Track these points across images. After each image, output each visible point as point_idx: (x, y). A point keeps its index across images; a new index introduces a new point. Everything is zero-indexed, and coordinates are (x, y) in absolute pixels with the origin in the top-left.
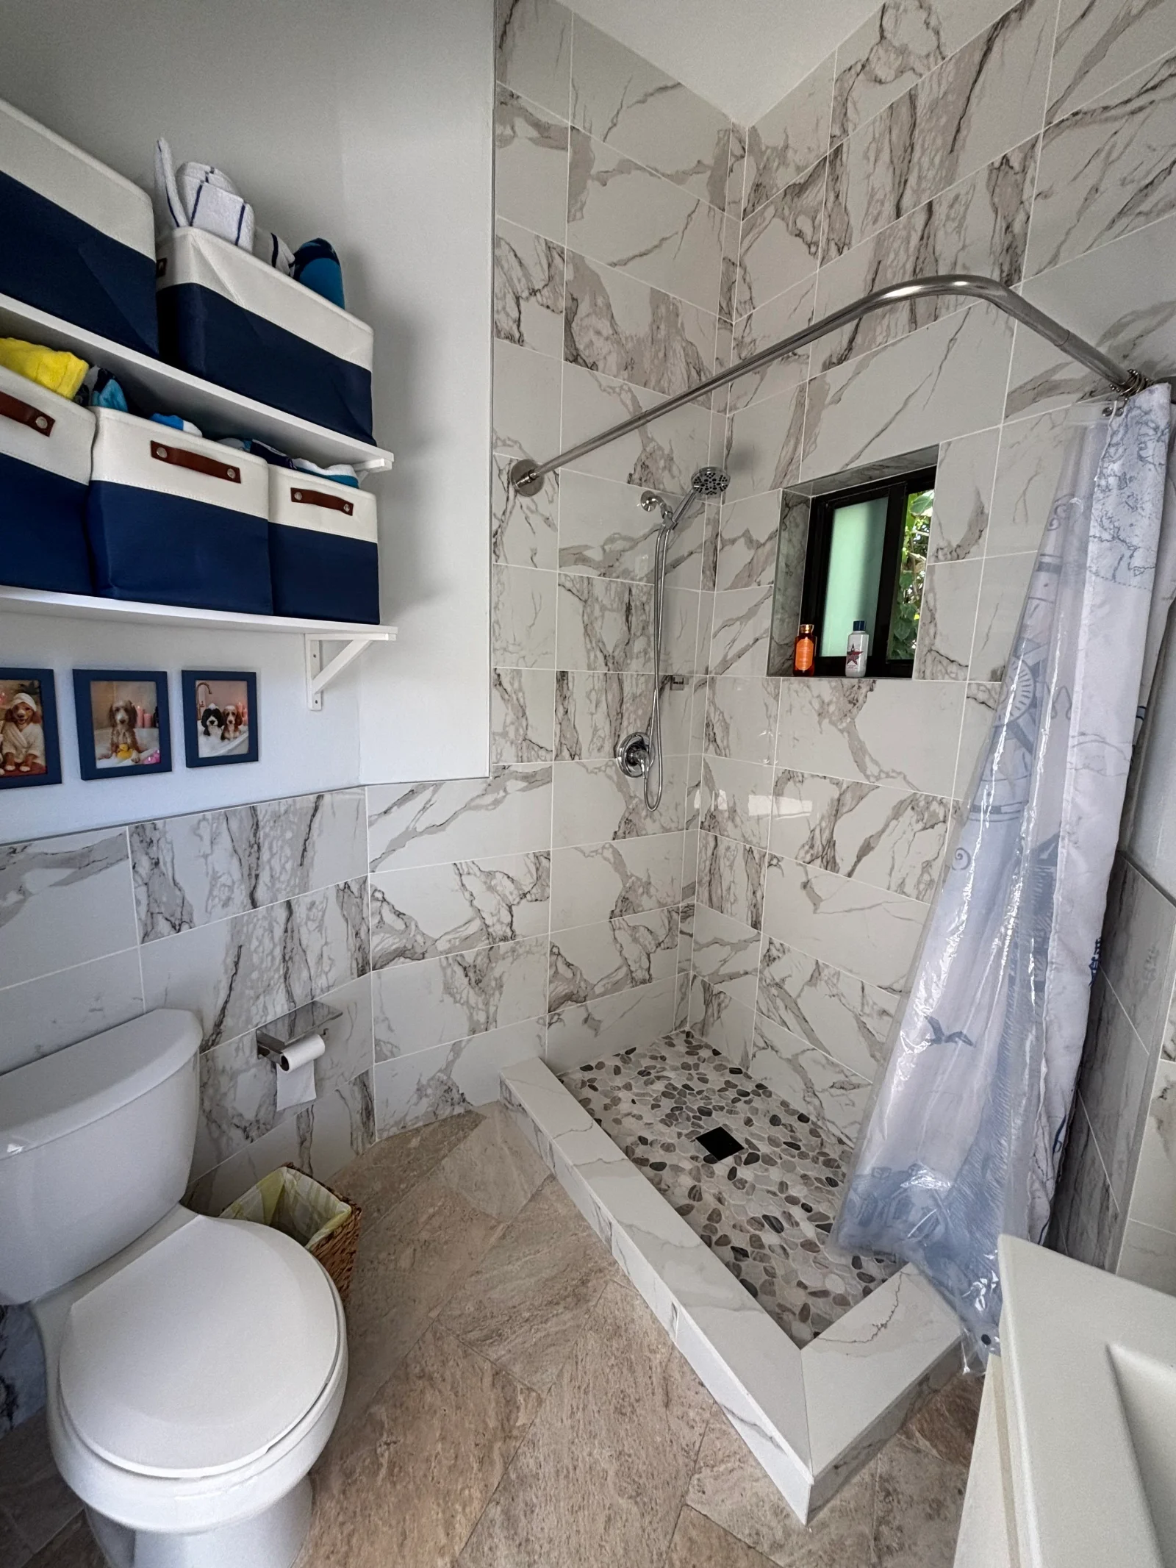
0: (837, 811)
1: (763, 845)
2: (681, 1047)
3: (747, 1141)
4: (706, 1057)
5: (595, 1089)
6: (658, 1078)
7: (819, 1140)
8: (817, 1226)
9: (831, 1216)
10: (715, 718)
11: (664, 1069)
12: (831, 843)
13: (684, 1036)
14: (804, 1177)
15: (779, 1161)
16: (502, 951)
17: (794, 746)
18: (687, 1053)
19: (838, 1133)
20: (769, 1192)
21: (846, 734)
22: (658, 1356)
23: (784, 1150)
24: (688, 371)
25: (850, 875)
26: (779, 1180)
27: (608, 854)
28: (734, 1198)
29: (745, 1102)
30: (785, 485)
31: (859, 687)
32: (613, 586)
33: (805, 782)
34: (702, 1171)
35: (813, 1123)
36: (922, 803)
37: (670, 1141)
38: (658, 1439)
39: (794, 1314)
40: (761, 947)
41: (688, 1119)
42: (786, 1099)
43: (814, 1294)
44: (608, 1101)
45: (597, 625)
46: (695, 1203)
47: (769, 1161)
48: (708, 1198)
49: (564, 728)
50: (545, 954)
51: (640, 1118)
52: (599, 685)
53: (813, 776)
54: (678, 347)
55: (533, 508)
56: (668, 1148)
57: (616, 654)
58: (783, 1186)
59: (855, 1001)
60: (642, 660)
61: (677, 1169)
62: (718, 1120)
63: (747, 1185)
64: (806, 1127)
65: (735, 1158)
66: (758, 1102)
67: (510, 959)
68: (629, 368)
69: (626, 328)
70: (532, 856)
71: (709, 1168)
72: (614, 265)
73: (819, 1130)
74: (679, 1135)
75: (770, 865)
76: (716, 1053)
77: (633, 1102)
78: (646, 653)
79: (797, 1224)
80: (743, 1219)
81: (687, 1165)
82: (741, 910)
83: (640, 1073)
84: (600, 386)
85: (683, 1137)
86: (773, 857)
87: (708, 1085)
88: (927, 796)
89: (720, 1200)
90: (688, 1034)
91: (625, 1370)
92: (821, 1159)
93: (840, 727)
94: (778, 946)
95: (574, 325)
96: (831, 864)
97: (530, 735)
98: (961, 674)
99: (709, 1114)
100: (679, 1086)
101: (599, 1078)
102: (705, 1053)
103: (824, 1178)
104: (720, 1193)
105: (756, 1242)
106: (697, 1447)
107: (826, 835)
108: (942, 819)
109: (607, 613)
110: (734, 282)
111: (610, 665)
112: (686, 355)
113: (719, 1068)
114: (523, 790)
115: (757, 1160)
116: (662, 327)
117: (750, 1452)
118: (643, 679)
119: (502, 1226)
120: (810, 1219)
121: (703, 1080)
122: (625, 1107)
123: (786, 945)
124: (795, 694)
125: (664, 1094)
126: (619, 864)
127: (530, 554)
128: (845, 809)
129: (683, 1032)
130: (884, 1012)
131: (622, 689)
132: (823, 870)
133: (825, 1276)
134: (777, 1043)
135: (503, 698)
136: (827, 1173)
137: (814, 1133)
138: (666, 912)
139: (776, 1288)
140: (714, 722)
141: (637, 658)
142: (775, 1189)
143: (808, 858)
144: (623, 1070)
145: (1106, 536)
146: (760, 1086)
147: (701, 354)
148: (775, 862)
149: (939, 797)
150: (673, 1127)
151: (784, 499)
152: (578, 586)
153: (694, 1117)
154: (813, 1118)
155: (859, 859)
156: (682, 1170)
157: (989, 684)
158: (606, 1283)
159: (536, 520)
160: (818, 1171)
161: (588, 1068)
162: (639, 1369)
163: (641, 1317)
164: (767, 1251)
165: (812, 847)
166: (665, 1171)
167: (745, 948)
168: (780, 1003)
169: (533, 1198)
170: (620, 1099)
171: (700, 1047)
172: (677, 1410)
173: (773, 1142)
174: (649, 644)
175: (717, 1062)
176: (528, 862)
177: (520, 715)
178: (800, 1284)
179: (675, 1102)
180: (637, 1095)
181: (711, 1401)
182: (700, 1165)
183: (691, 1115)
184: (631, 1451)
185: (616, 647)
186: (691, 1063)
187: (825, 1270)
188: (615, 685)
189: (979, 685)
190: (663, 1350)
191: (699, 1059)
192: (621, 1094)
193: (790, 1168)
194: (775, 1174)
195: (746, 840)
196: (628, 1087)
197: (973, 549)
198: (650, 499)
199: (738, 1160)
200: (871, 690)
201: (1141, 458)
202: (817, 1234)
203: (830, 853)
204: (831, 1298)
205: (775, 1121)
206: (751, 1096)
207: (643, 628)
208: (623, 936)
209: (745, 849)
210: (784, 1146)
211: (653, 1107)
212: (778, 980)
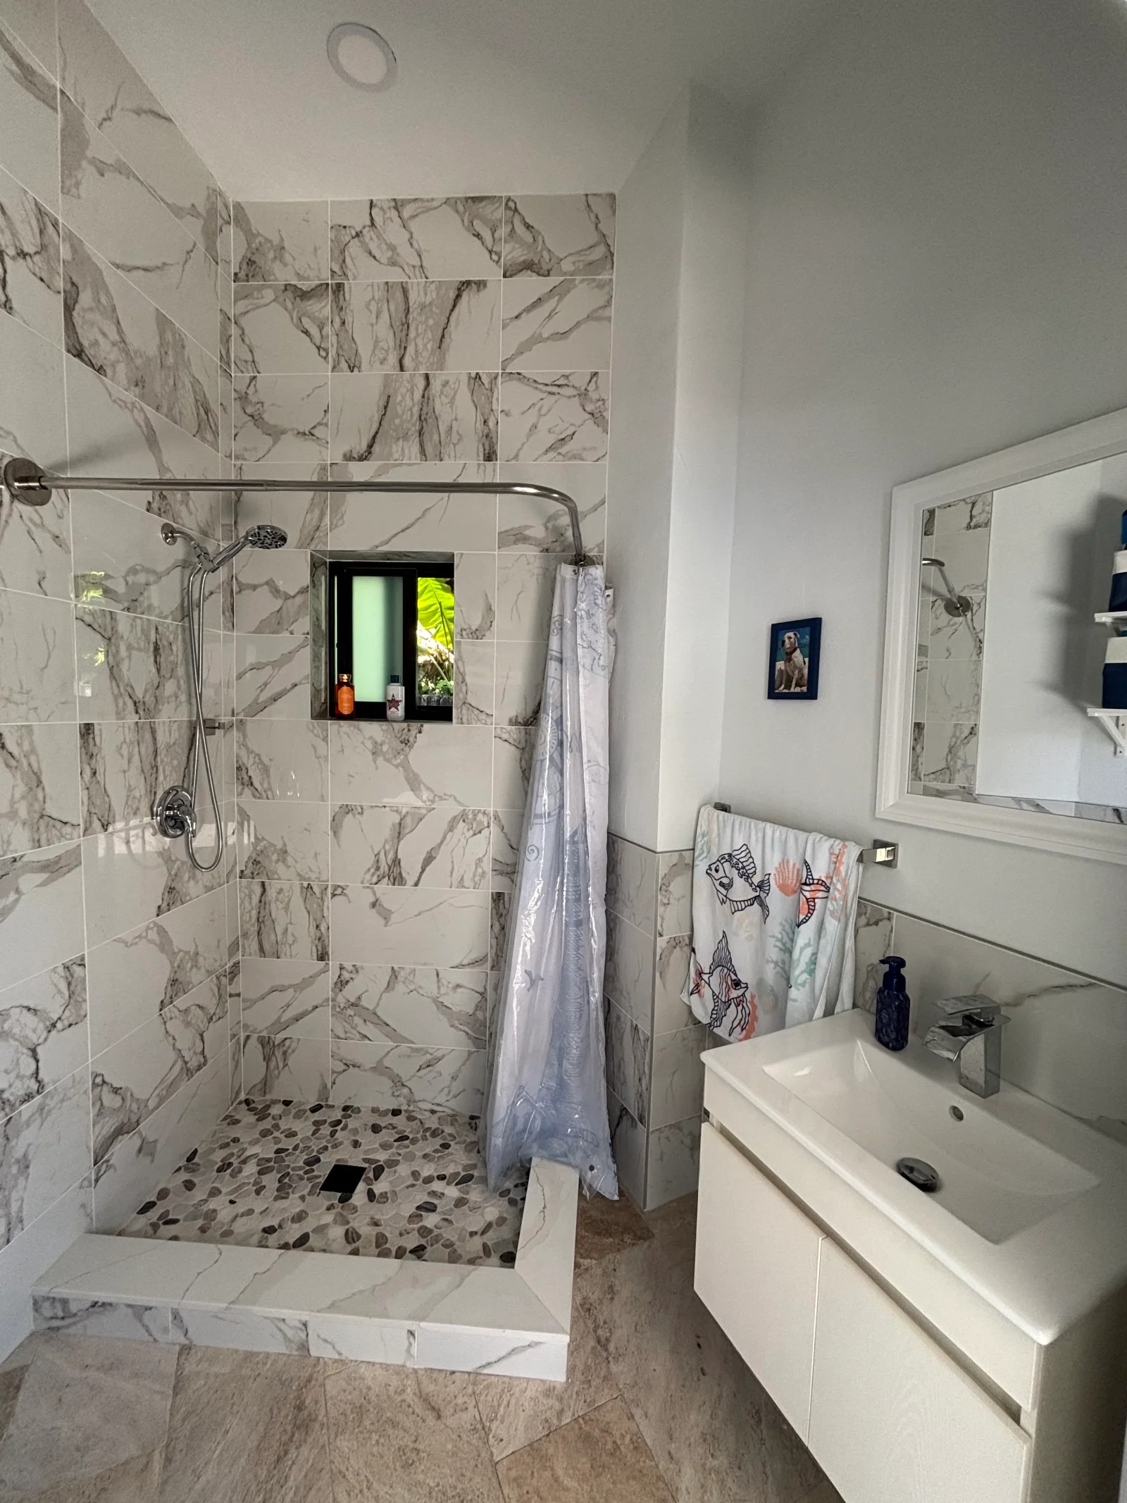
0: (399, 833)
1: (324, 878)
2: (250, 1118)
3: (365, 1160)
4: (279, 1112)
5: (175, 1221)
6: (244, 1162)
7: (417, 1121)
8: (456, 1184)
9: (460, 1170)
10: (249, 762)
11: (244, 1150)
12: (396, 862)
13: (244, 1106)
14: (425, 1156)
15: (400, 1158)
16: (24, 1117)
17: (350, 783)
18: (258, 1120)
19: (429, 1106)
20: (408, 1187)
21: (401, 769)
22: (409, 1390)
23: (398, 1147)
24: (198, 409)
25: (416, 885)
26: (409, 1173)
27: (153, 935)
28: (385, 1213)
29: (343, 1129)
30: (312, 547)
31: (409, 730)
32: (138, 621)
33: (365, 814)
34: (345, 1213)
35: (406, 1111)
36: (470, 817)
37: (298, 1210)
38: (449, 1446)
39: (481, 1258)
40: (332, 976)
41: (302, 1179)
42: (375, 1106)
43: (483, 1233)
44: (200, 1222)
45: (124, 666)
46: (358, 1244)
47: (392, 1163)
48: (366, 1230)
49: (93, 793)
50: (85, 1092)
51: (250, 1212)
52: (130, 736)
53: (372, 807)
54: (187, 381)
55: (38, 520)
56: (299, 1218)
57: (146, 699)
58: (415, 1174)
59: (430, 987)
60: (173, 705)
61: (321, 1229)
62: (329, 1160)
63: (389, 1195)
64: (402, 1117)
65: (364, 1181)
66: (352, 1123)
67: (38, 1123)
68: (140, 385)
69: (134, 341)
70: (61, 970)
71: (348, 1205)
72: (118, 266)
73: (413, 1114)
74: (303, 1198)
75: (334, 895)
76: (287, 1103)
77: (232, 1202)
78: (177, 697)
79: (443, 1194)
80: (404, 1224)
81: (328, 1218)
82: (304, 948)
83: (219, 1170)
84: (110, 395)
85: (307, 1197)
86: (336, 887)
87: (300, 1136)
88: (474, 811)
89: (376, 1224)
90: (247, 1102)
91: (390, 1431)
92: (428, 1134)
93: (395, 763)
94: (350, 968)
95: (75, 313)
96: (398, 879)
97: (51, 810)
98: (489, 721)
99: (318, 1160)
100: (272, 1155)
101: (170, 1208)
102: (276, 1110)
103: (438, 1147)
104: (372, 1218)
105: (424, 1232)
106: (478, 1418)
107: (391, 856)
108: (486, 824)
109: (134, 653)
110: (230, 336)
111: (141, 712)
112: (195, 392)
113: (299, 1115)
114: (44, 884)
115: (383, 1169)
116: (170, 353)
117: (511, 1378)
118: (175, 726)
119: (156, 1456)
120: (448, 1184)
121: (292, 1134)
122: (225, 1214)
123: (358, 964)
124: (345, 736)
125: (260, 1173)
126: (164, 943)
127: (36, 578)
128: (407, 831)
129: (240, 1103)
130: (458, 986)
131: (155, 739)
132: (391, 886)
133: (482, 1215)
134: (358, 1059)
135: (8, 766)
136: (439, 1141)
137: (411, 1118)
138: (215, 979)
139: (459, 1251)
140: (249, 766)
141: (169, 703)
142: (411, 1181)
143: (375, 879)
144: (196, 1181)
145: (585, 645)
146: (346, 1109)
147: (208, 396)
148: (339, 891)
149: (483, 809)
150: (291, 1196)
151: (312, 559)
152: (100, 621)
153: (306, 1173)
154: (404, 1108)
155: (423, 870)
156: (326, 1226)
157: (509, 728)
158: (323, 1385)
159: (43, 539)
160: (432, 1145)
161: (149, 1206)
162: (401, 1417)
163: (374, 1378)
164: (436, 1232)
165: (378, 869)
166: (311, 1239)
167: (313, 983)
168: (357, 1020)
169: (177, 1390)
170: (214, 1211)
171: (268, 1107)
172: (447, 1412)
173: (385, 1146)
174: (179, 687)
175: (293, 1112)
176: (56, 978)
177: (35, 784)
178: (472, 1234)
179: (278, 1172)
180: (231, 1193)
181: (466, 1376)
182: (339, 1210)
183: (301, 1173)
184: (437, 1480)
185: (146, 691)
186: (269, 1127)
187: (480, 1211)
188: (148, 736)
189: (502, 728)
190: (409, 1382)
191: (273, 1118)
192: (212, 1205)
193: (410, 1157)
194: (403, 1170)
195: (301, 877)
196: (215, 1192)
197: (488, 634)
198: (172, 533)
199: (369, 1182)
200: (420, 732)
201: (595, 604)
202: (460, 1190)
203: (396, 871)
204: (495, 1226)
205: (376, 1129)
206: (344, 1121)
207: (172, 670)
208: (175, 1027)
209: (302, 887)
210: (396, 1144)
211: (258, 1192)
212: (352, 1000)
